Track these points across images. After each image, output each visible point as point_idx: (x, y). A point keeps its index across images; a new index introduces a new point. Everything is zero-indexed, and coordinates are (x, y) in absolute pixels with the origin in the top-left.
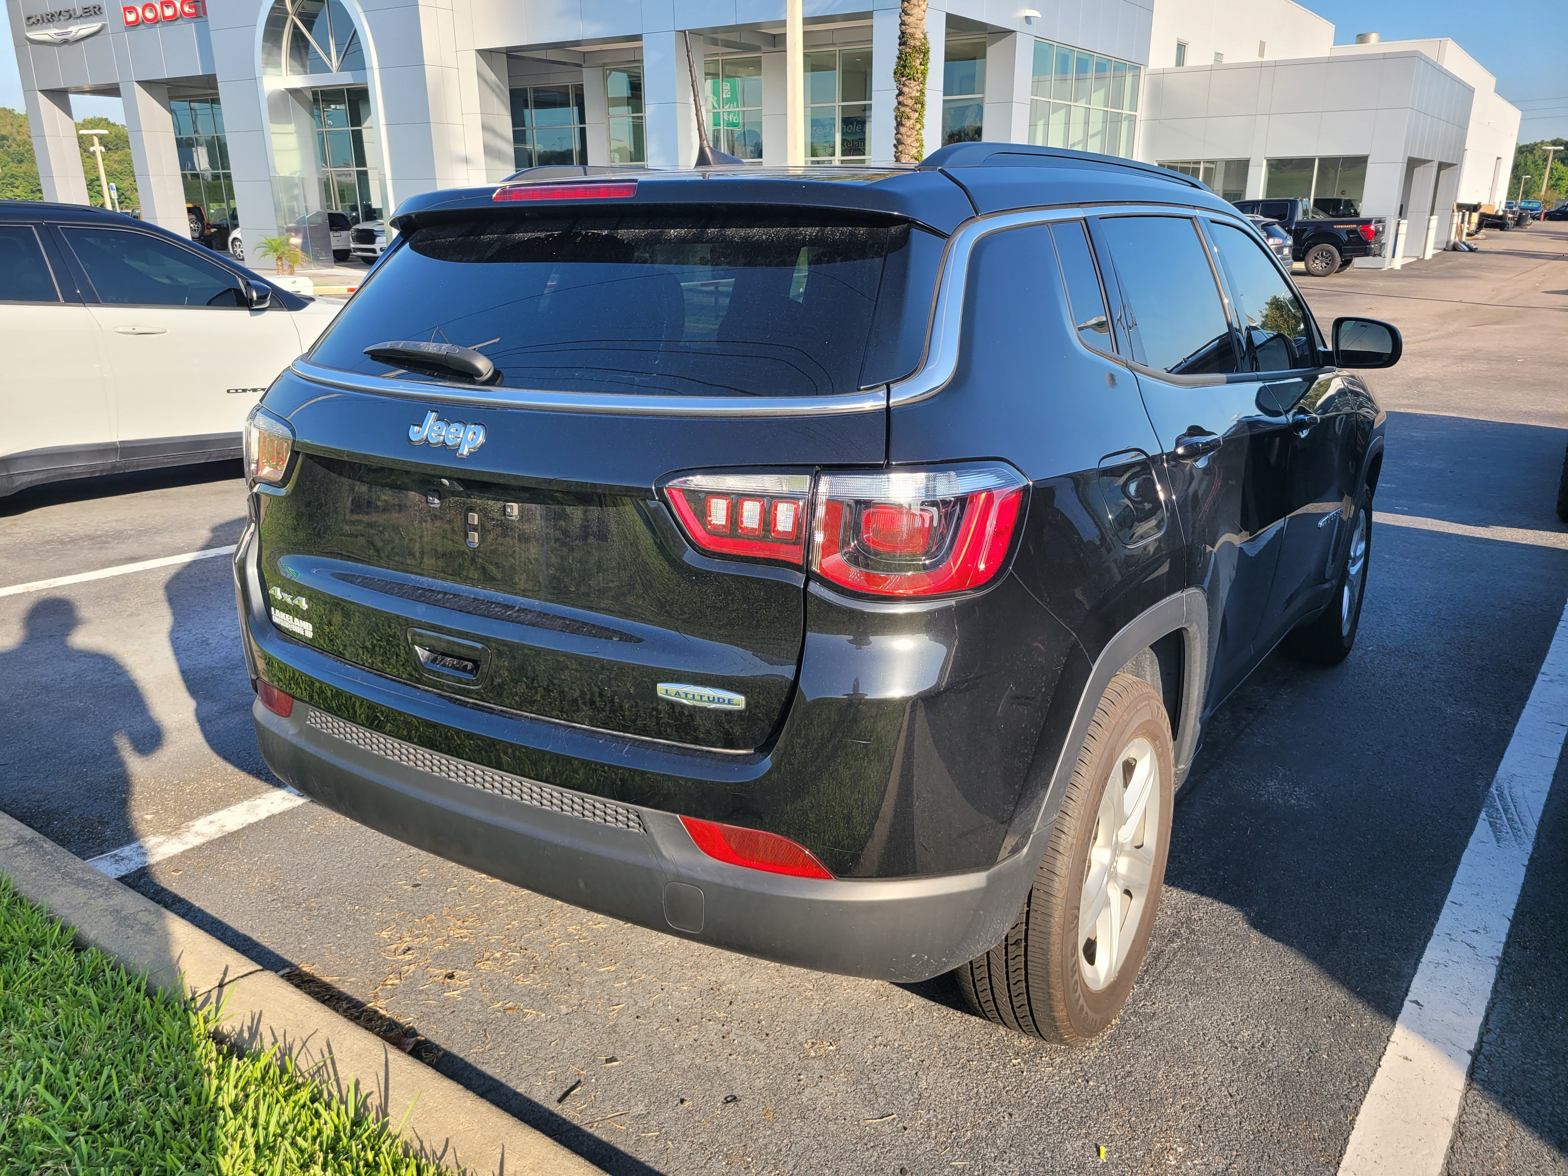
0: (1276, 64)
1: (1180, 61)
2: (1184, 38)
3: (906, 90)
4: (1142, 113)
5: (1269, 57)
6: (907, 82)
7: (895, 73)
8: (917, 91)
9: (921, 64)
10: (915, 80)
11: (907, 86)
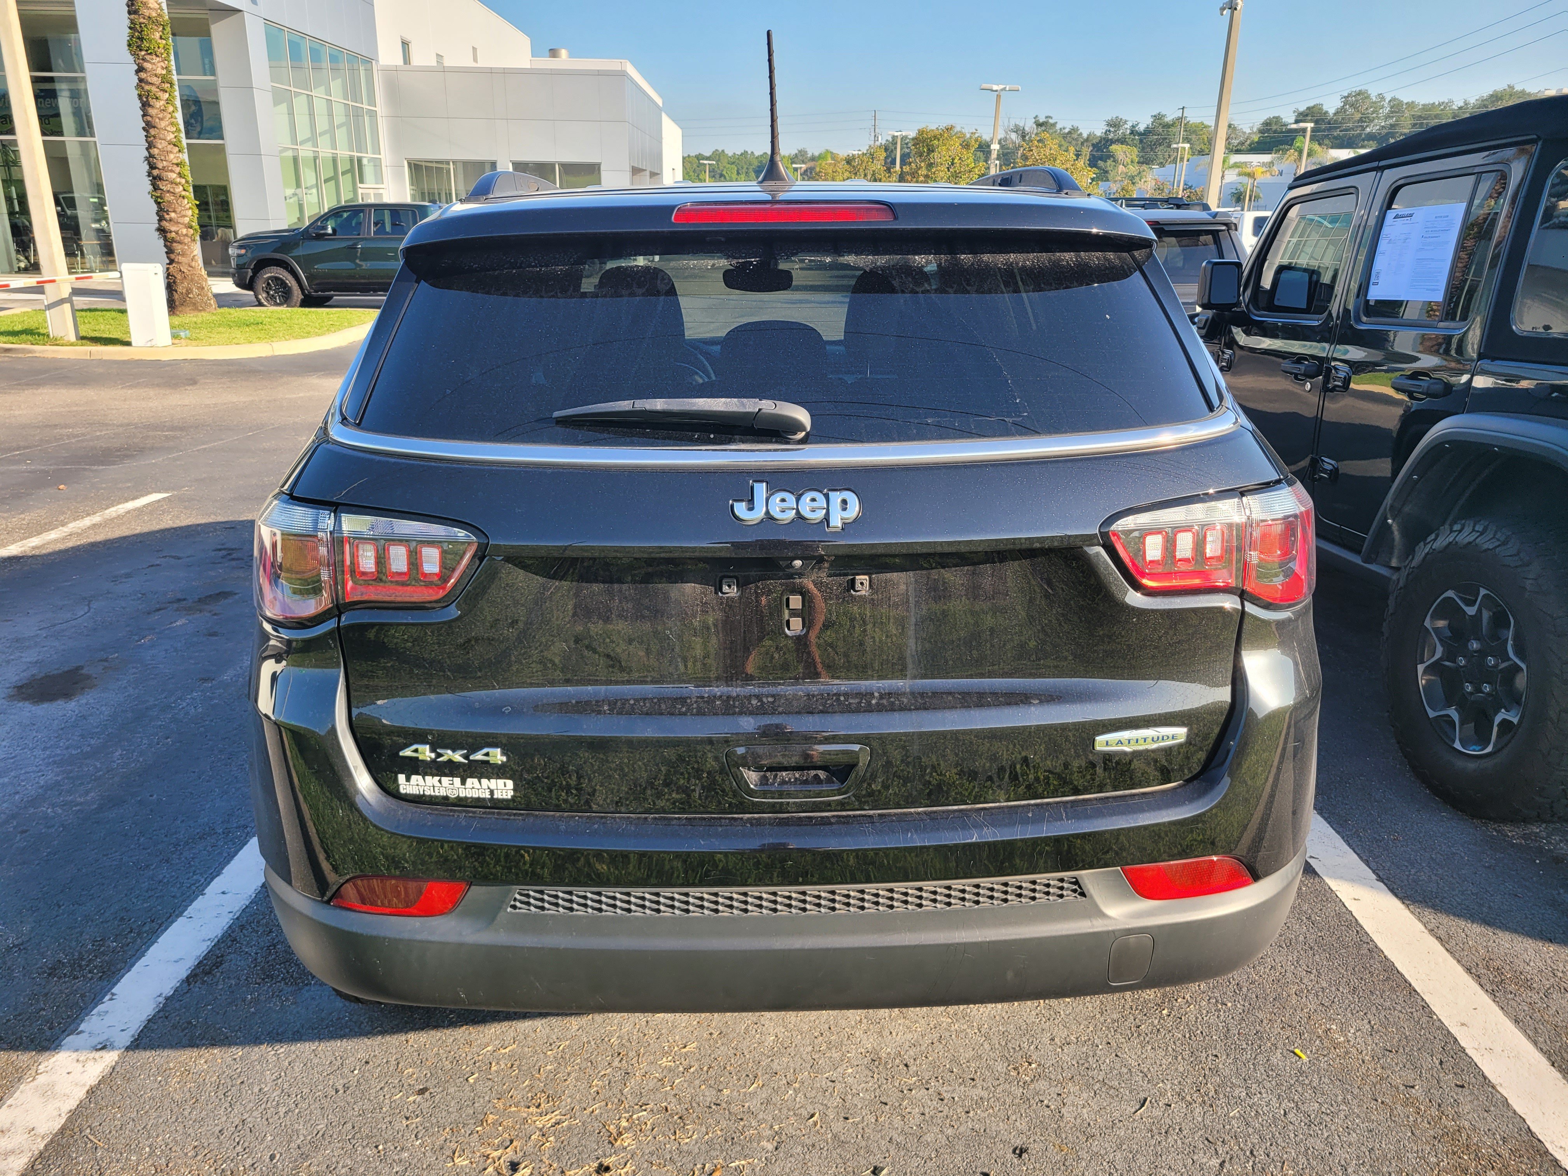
0: (491, 71)
1: (407, 59)
2: (408, 37)
3: (146, 65)
4: (381, 108)
5: (481, 64)
6: (148, 57)
7: (129, 45)
8: (163, 68)
9: (161, 38)
10: (157, 56)
11: (148, 61)
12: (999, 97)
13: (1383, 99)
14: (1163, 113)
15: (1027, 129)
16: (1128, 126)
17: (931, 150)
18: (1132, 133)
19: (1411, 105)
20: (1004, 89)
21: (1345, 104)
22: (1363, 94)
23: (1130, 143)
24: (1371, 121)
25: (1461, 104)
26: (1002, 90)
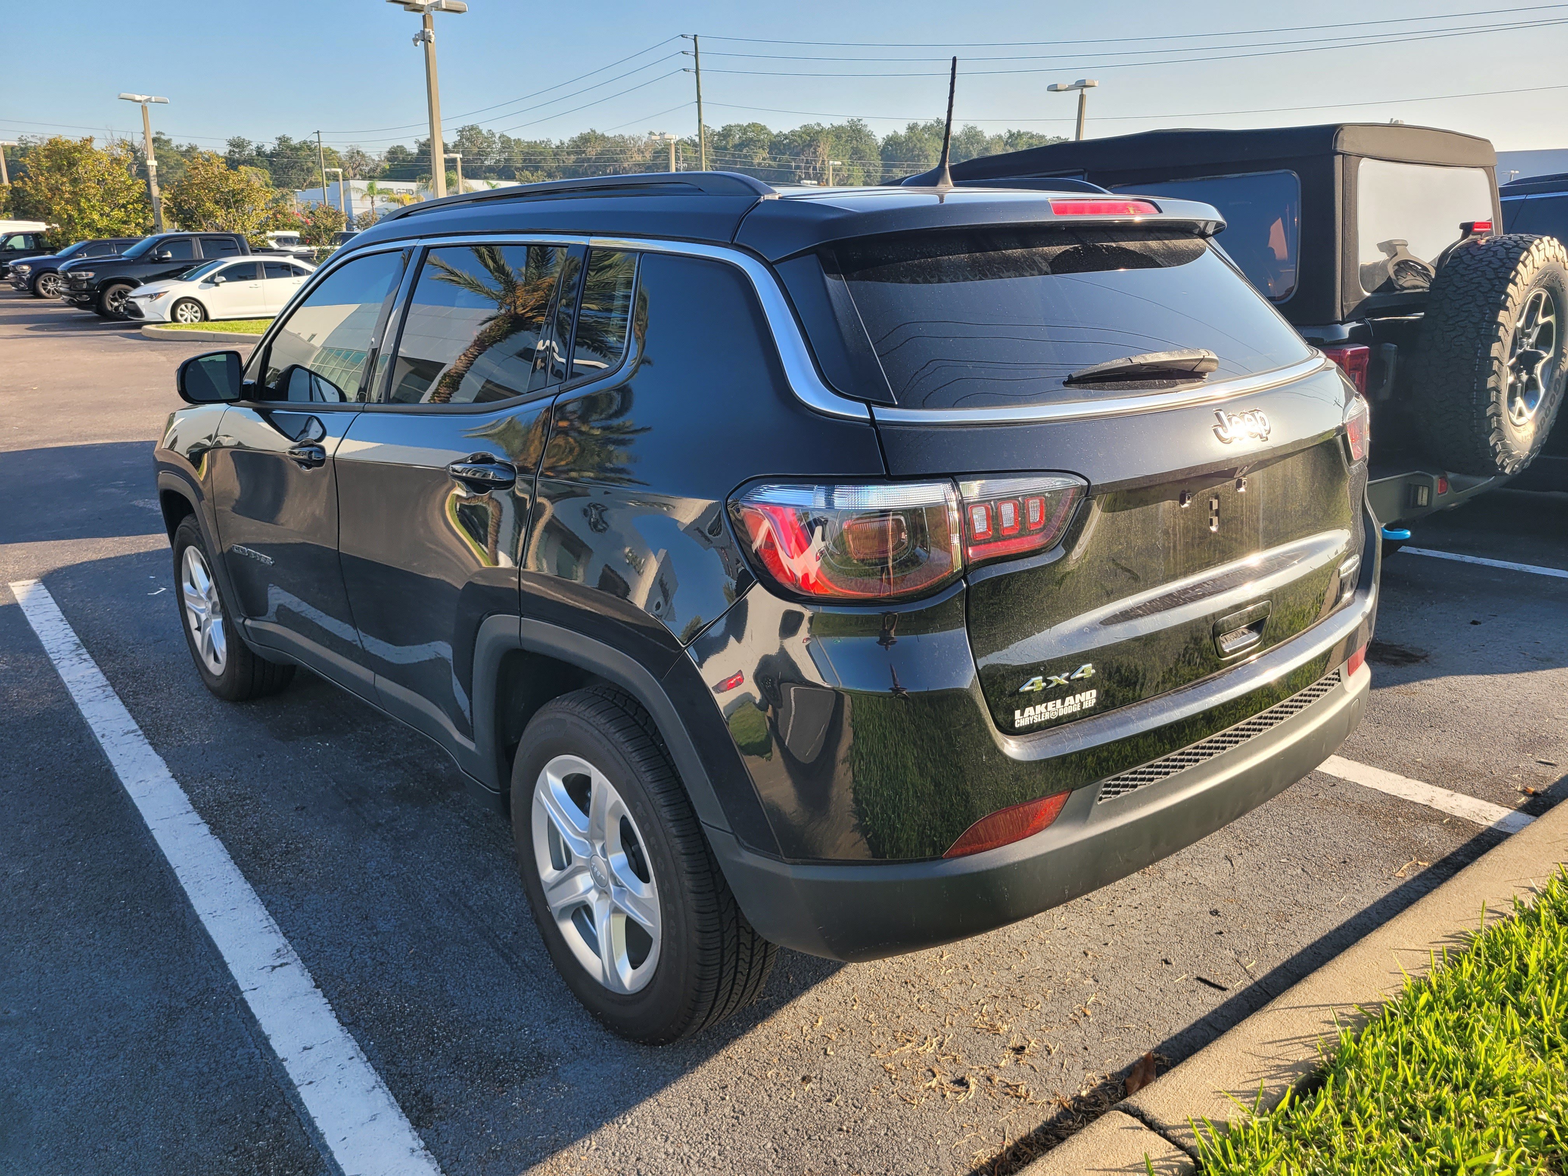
12: (144, 108)
13: (493, 135)
14: (288, 135)
15: (136, 144)
16: (253, 146)
17: (72, 164)
18: (259, 154)
19: (518, 142)
20: (149, 100)
21: (462, 137)
22: (475, 129)
23: (260, 164)
24: (488, 154)
25: (558, 143)
26: (147, 101)
